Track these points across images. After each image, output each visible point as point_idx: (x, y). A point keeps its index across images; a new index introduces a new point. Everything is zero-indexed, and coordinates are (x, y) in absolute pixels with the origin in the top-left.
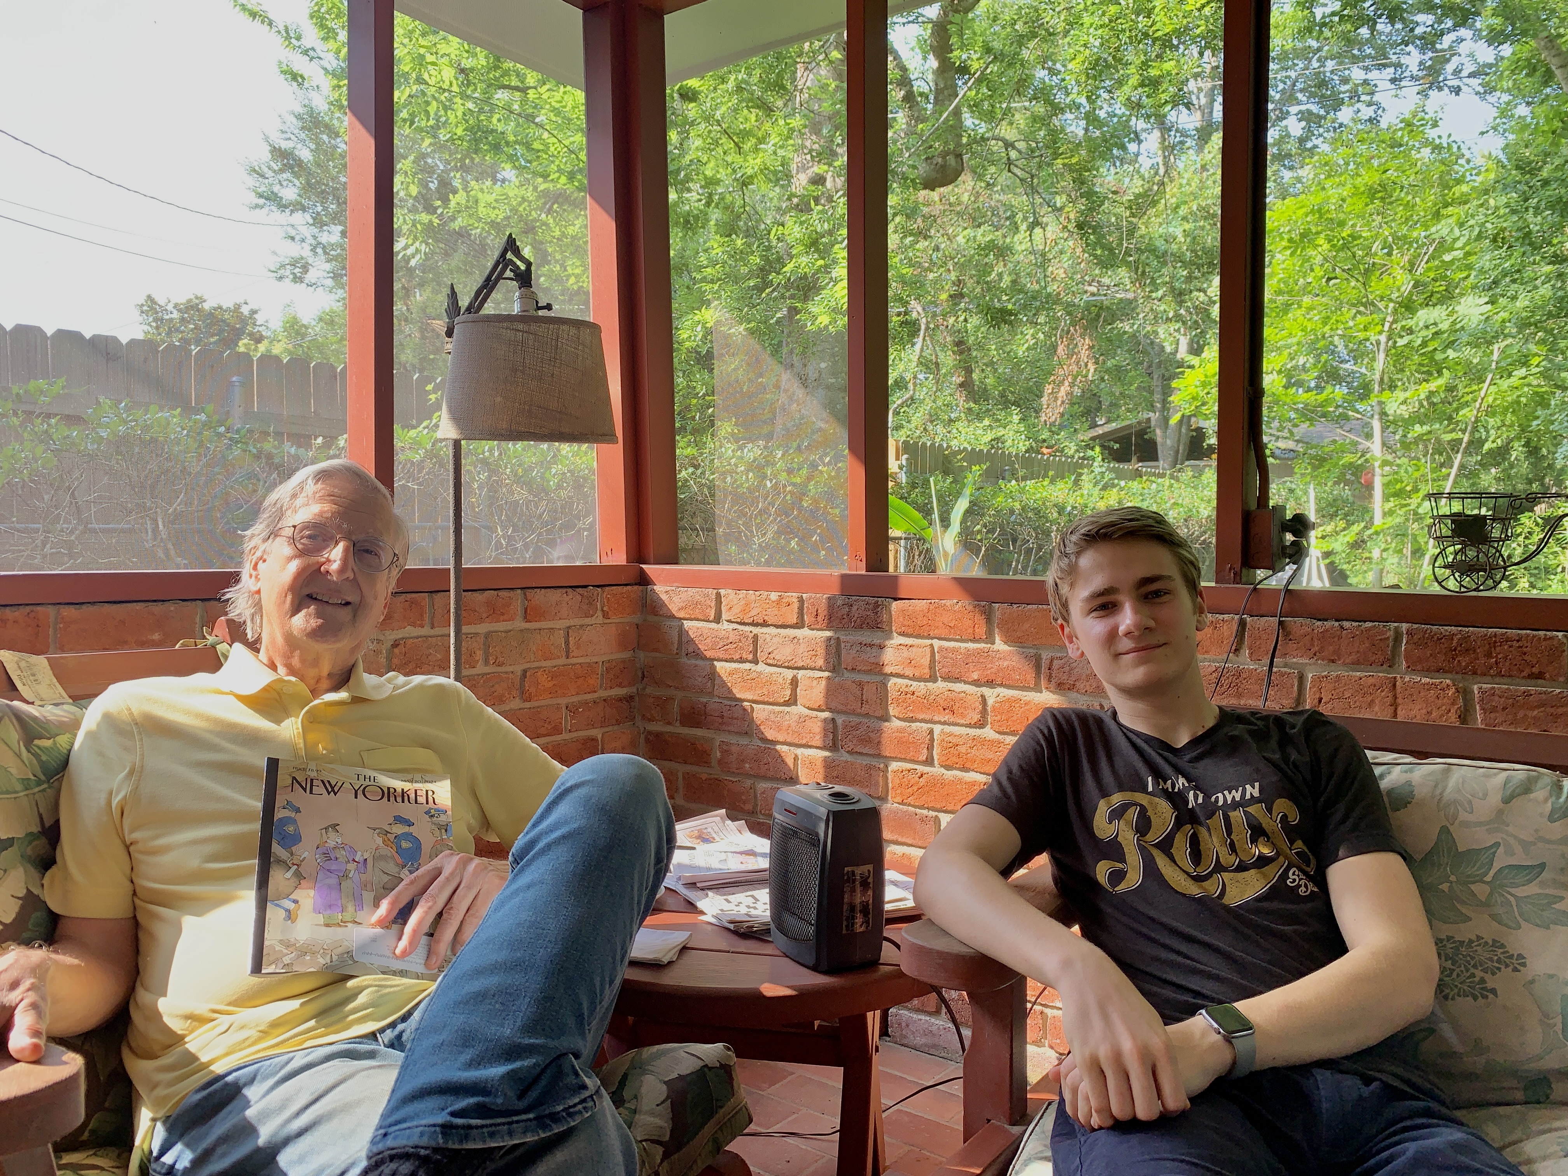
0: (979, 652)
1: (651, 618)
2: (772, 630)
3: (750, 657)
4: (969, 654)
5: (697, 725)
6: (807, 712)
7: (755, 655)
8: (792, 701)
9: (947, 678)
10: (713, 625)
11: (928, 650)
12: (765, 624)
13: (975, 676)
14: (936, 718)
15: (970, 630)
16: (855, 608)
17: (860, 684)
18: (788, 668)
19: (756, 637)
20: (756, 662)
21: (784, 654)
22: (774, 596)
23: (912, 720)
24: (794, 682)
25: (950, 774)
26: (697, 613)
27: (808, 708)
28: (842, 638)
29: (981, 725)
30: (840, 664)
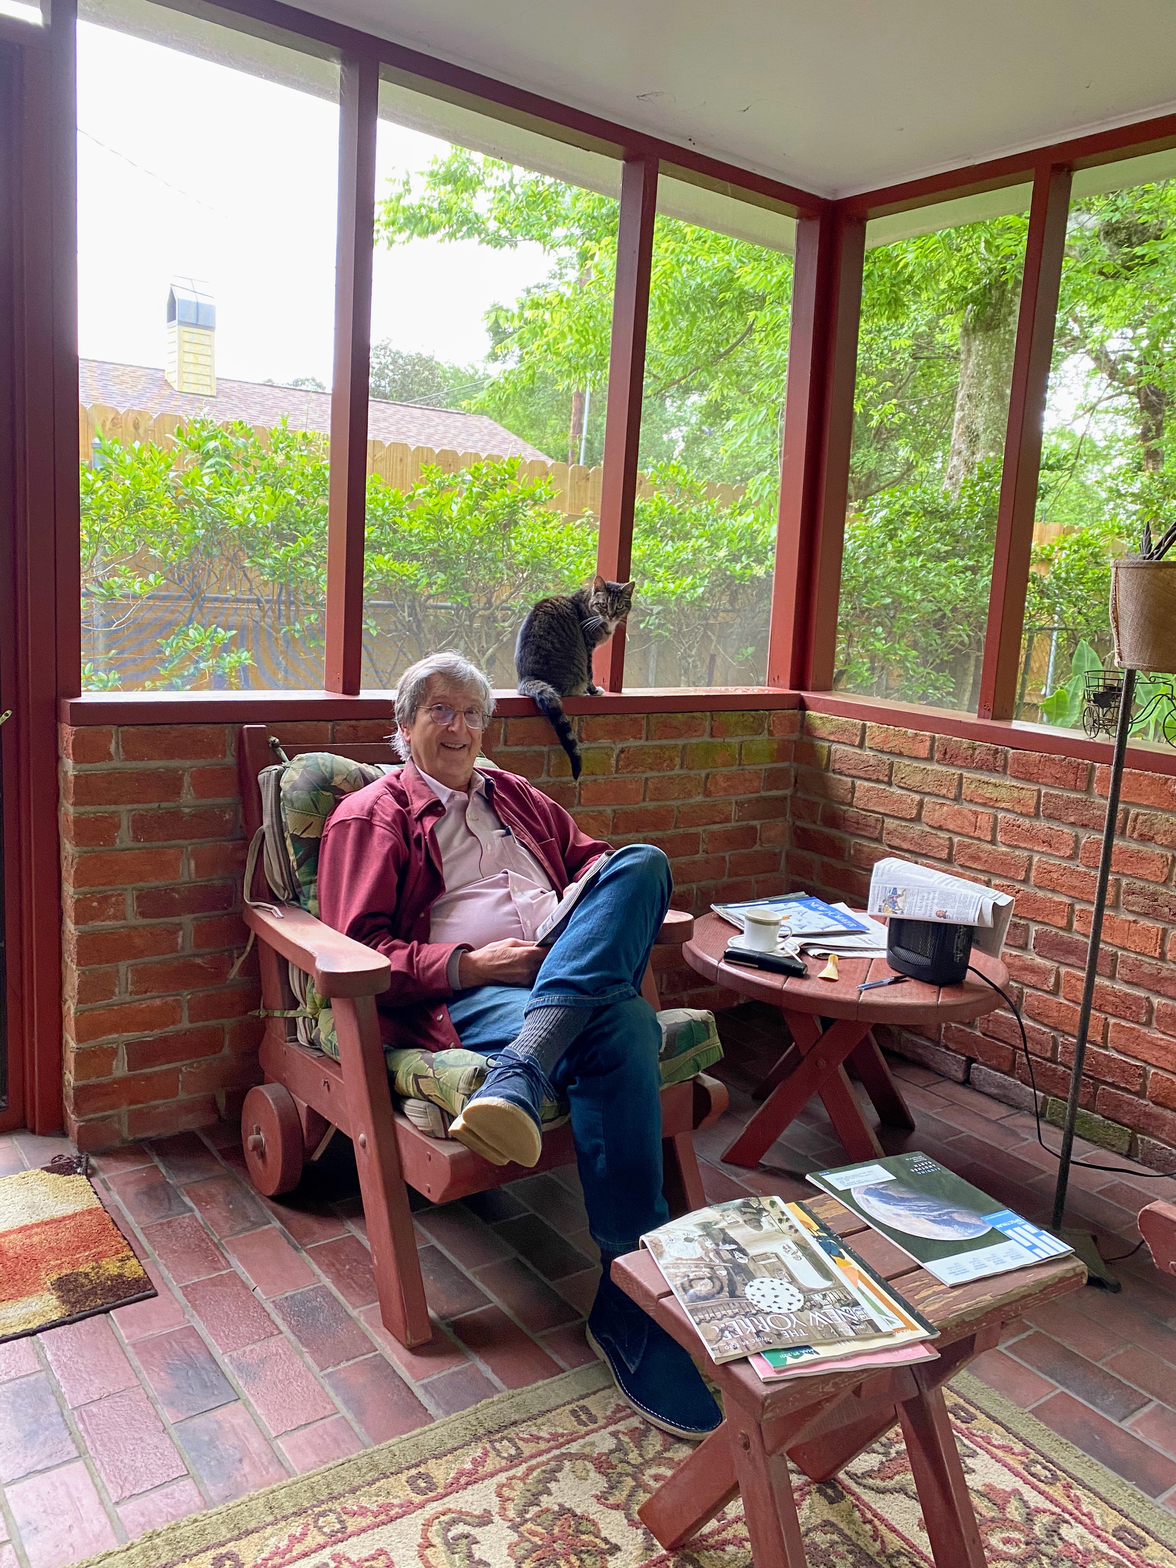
0: (1078, 801)
1: (806, 738)
2: (907, 762)
3: (886, 779)
4: (1069, 801)
5: (837, 827)
6: (928, 829)
7: (890, 778)
8: (917, 819)
9: (1050, 817)
10: (858, 751)
11: (1036, 794)
12: (901, 754)
13: (1072, 819)
14: (1036, 848)
15: (1073, 783)
16: (977, 752)
17: (975, 813)
18: (916, 792)
19: (891, 765)
20: (890, 784)
21: (914, 780)
22: (911, 732)
23: (1017, 847)
24: (921, 804)
25: (1041, 894)
26: (844, 739)
27: (931, 826)
28: (965, 774)
29: (1071, 858)
30: (960, 794)
